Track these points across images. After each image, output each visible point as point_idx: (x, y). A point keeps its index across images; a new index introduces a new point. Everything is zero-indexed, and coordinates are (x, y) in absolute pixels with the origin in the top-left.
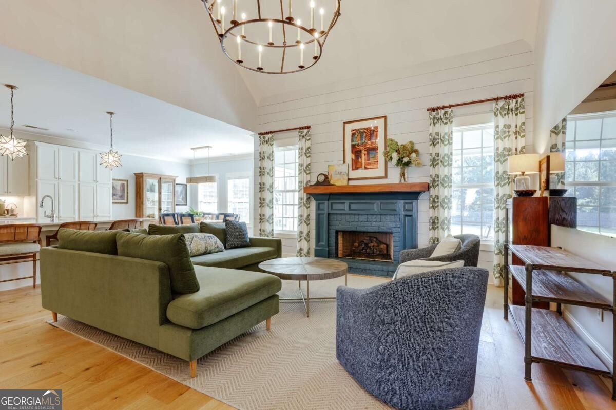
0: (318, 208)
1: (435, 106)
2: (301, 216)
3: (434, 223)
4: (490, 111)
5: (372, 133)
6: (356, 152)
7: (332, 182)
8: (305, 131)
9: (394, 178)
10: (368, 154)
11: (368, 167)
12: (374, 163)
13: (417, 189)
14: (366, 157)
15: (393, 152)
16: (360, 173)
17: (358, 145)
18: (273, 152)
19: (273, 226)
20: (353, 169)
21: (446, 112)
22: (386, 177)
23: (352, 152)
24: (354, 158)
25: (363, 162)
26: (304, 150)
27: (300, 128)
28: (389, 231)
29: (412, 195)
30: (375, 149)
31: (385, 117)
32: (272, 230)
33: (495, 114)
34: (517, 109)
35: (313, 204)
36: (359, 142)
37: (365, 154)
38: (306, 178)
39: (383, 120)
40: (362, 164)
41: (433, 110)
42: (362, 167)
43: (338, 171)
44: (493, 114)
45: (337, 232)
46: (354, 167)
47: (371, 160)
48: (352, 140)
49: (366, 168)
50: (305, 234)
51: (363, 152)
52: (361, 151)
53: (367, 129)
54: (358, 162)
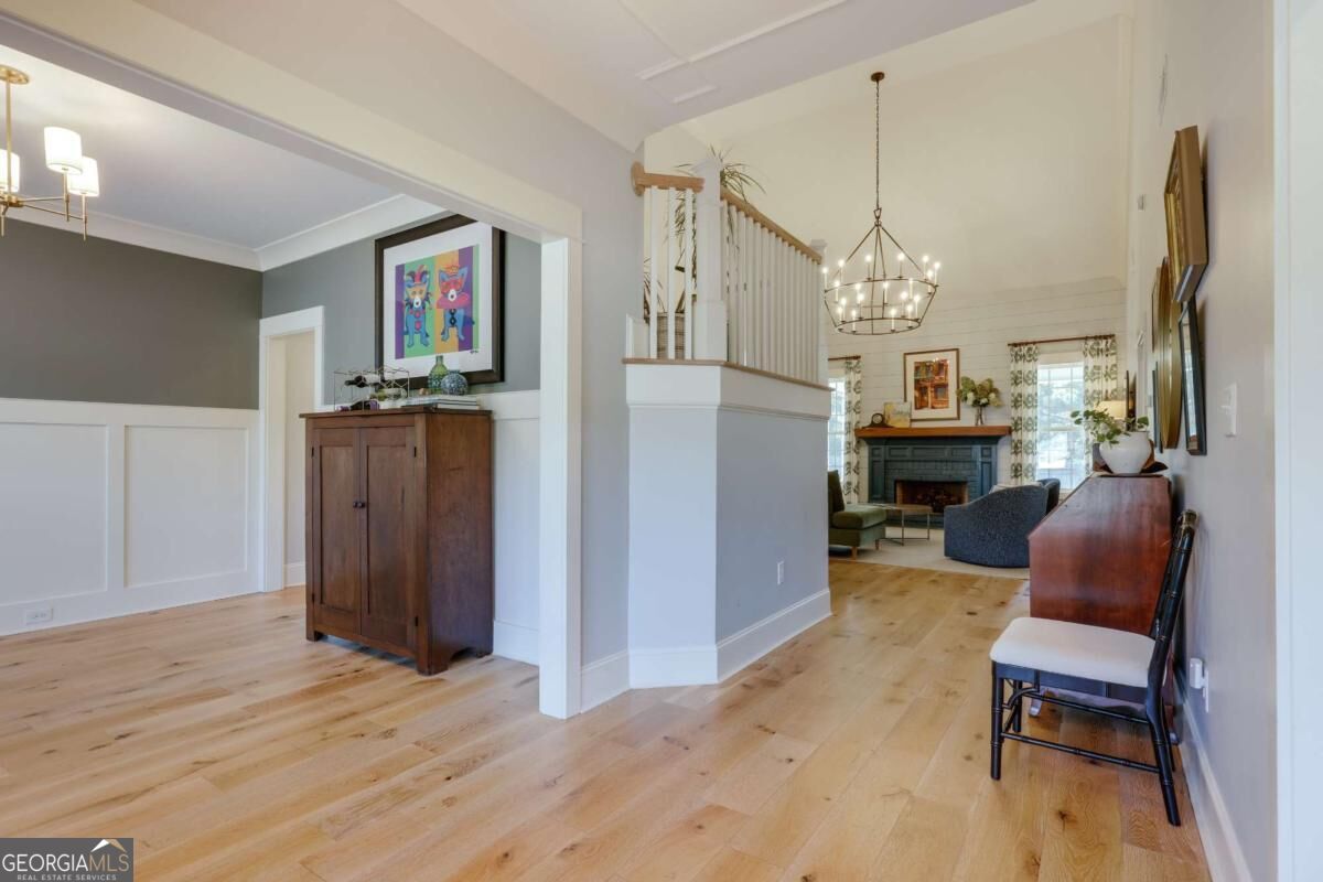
0: (872, 454)
1: (1017, 341)
2: (849, 463)
3: (1016, 470)
4: (1079, 350)
6: (920, 388)
7: (890, 424)
8: (854, 362)
9: (968, 419)
10: (936, 391)
11: (936, 406)
12: (943, 402)
13: (996, 433)
14: (933, 394)
15: (968, 392)
16: (926, 413)
17: (923, 380)
20: (916, 408)
21: (1030, 349)
22: (957, 419)
23: (916, 388)
24: (917, 395)
25: (930, 401)
26: (853, 385)
27: (847, 358)
28: (963, 480)
29: (990, 439)
30: (945, 386)
31: (957, 350)
33: (1084, 353)
34: (1107, 350)
35: (865, 451)
36: (925, 377)
38: (855, 418)
39: (954, 353)
40: (928, 403)
41: (1015, 345)
42: (927, 406)
43: (897, 411)
44: (1082, 353)
45: (896, 482)
46: (918, 407)
47: (940, 399)
48: (916, 374)
49: (933, 408)
50: (853, 486)
51: (929, 389)
52: (926, 388)
53: (934, 362)
54: (922, 400)
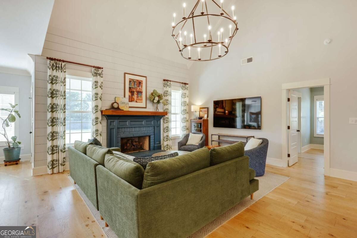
0: (108, 125)
2: (97, 131)
3: (166, 130)
4: (180, 87)
5: (140, 83)
6: (132, 92)
7: (121, 108)
9: (150, 109)
10: (138, 94)
11: (137, 101)
12: (141, 100)
13: (161, 115)
14: (137, 96)
15: (156, 96)
16: (133, 104)
17: (133, 88)
18: (65, 78)
19: (65, 142)
20: (129, 101)
21: (170, 83)
22: (146, 108)
23: (129, 92)
24: (130, 95)
25: (135, 98)
27: (95, 67)
28: (149, 135)
29: (158, 117)
30: (141, 92)
32: (65, 145)
33: (182, 88)
34: (187, 88)
35: (105, 123)
36: (133, 87)
37: (136, 94)
38: (100, 104)
39: (145, 78)
40: (134, 99)
42: (134, 101)
43: (122, 102)
44: (181, 88)
45: (121, 138)
46: (130, 100)
47: (139, 98)
48: (129, 85)
49: (136, 102)
51: (135, 92)
52: (134, 92)
53: (137, 80)
54: (132, 98)
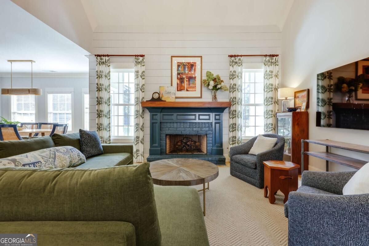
0: (152, 118)
1: (233, 54)
2: (137, 124)
3: (233, 128)
4: (262, 62)
5: (192, 66)
6: (181, 80)
7: (163, 99)
8: (141, 58)
9: (207, 98)
10: (189, 81)
11: (189, 89)
12: (193, 87)
13: (223, 106)
14: (187, 82)
15: (211, 80)
16: (183, 94)
17: (182, 74)
18: (109, 72)
19: (110, 133)
20: (178, 90)
21: (239, 59)
22: (201, 97)
23: (178, 79)
24: (179, 83)
25: (186, 86)
26: (140, 73)
27: (136, 56)
29: (219, 110)
30: (194, 78)
32: (110, 136)
33: (265, 64)
34: (275, 63)
35: (148, 115)
36: (183, 72)
37: (187, 81)
38: (141, 95)
39: (200, 58)
40: (184, 87)
41: (231, 56)
42: (184, 89)
43: (167, 91)
44: (263, 64)
45: (166, 135)
46: (179, 90)
47: (191, 85)
48: (178, 70)
49: (187, 90)
50: (140, 139)
51: (185, 79)
52: (183, 78)
53: (189, 63)
54: (181, 86)
